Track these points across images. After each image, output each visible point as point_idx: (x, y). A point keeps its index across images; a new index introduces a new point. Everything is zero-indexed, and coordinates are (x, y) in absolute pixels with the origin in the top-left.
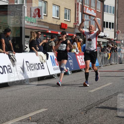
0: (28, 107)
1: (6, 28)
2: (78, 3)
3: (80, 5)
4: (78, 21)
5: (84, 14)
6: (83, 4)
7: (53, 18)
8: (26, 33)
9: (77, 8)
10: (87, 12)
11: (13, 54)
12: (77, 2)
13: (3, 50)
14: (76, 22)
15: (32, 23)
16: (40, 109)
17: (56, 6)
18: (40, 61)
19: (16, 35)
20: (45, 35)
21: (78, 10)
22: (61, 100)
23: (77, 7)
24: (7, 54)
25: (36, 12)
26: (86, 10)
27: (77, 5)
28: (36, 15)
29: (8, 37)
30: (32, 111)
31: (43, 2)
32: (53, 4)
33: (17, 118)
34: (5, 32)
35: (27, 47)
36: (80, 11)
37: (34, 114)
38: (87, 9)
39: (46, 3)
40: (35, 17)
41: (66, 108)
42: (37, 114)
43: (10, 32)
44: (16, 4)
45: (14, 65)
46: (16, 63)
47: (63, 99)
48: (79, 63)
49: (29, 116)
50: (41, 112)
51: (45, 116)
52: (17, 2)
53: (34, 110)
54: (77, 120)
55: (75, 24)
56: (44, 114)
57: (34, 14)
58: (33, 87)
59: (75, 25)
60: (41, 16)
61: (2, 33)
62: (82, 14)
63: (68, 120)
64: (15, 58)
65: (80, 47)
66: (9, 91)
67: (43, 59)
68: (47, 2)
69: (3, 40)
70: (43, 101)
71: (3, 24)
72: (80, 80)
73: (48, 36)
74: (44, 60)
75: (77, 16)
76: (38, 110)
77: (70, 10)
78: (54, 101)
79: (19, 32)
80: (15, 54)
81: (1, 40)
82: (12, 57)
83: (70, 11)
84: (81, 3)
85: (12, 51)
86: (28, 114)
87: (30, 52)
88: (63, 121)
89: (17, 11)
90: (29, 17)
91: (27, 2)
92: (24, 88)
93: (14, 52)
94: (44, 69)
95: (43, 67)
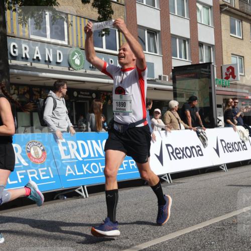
1: (191, 96)
8: (217, 100)
11: (203, 131)
13: (188, 125)
15: (225, 87)
18: (241, 139)
19: (205, 104)
20: (243, 103)
24: (195, 130)
25: (228, 72)
28: (229, 75)
29: (194, 107)
31: (238, 57)
34: (190, 101)
35: (220, 120)
43: (196, 101)
44: (200, 63)
45: (205, 145)
46: (208, 142)
52: (202, 60)
57: (226, 74)
58: (233, 176)
60: (236, 76)
64: (205, 136)
66: (201, 181)
67: (244, 136)
68: (243, 57)
69: (188, 113)
71: (187, 91)
73: (248, 103)
74: (246, 138)
79: (208, 100)
80: (204, 130)
82: (201, 134)
85: (201, 126)
87: (225, 126)
89: (202, 72)
90: (220, 80)
91: (216, 59)
92: (221, 177)
93: (203, 128)
94: (246, 149)
95: (245, 147)
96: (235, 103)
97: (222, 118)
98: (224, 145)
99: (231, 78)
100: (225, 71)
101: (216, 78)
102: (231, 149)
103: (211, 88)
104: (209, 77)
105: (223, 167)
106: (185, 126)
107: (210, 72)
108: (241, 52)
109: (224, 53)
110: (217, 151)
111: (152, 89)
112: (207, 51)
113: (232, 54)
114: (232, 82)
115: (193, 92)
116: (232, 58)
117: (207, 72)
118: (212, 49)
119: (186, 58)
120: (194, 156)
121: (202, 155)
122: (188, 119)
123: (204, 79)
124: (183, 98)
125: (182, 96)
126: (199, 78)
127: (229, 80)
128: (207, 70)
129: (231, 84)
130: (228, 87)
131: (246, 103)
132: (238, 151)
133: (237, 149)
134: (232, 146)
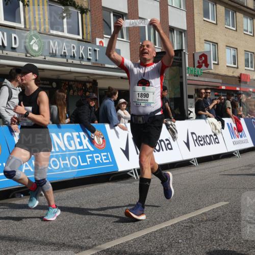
0: (199, 199)
7: (227, 66)
8: (189, 90)
11: (173, 123)
15: (197, 76)
16: (217, 202)
17: (232, 49)
18: (213, 132)
19: (175, 94)
20: (216, 93)
25: (201, 60)
28: (202, 64)
29: (163, 98)
30: (206, 205)
31: (211, 44)
32: (227, 46)
33: (185, 214)
35: (191, 112)
37: (209, 210)
39: (215, 45)
40: (200, 67)
42: (213, 209)
43: (166, 91)
45: (174, 138)
46: (178, 135)
47: (252, 187)
49: (201, 213)
50: (219, 207)
51: (226, 213)
53: (208, 203)
56: (225, 210)
57: (199, 62)
58: (203, 171)
60: (208, 65)
64: (175, 129)
67: (216, 129)
68: (217, 44)
70: (221, 190)
73: (222, 94)
74: (219, 131)
76: (215, 203)
77: (254, 53)
79: (179, 90)
82: (171, 126)
85: (171, 118)
86: (199, 209)
87: (196, 118)
90: (192, 68)
91: (187, 46)
92: (191, 172)
93: (173, 120)
94: (218, 143)
95: (217, 140)
96: (207, 93)
97: (193, 110)
98: (195, 138)
99: (204, 67)
100: (197, 58)
101: (187, 66)
102: (202, 143)
103: (182, 77)
104: (180, 65)
105: (193, 162)
107: (181, 60)
108: (214, 38)
109: (197, 39)
110: (187, 144)
112: (178, 36)
113: (205, 40)
114: (204, 71)
116: (205, 45)
117: (178, 60)
118: (183, 34)
119: (155, 44)
120: (163, 150)
121: (171, 149)
123: (175, 68)
127: (201, 68)
128: (178, 58)
129: (203, 73)
130: (201, 76)
131: (219, 94)
132: (210, 144)
133: (209, 142)
134: (204, 139)
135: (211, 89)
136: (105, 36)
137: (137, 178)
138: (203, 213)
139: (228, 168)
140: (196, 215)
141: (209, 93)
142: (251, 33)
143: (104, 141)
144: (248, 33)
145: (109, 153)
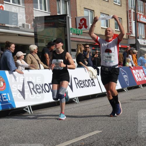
0: (79, 128)
1: (50, 41)
2: (130, 11)
3: (132, 13)
4: (131, 30)
5: (139, 23)
6: (136, 11)
7: (102, 28)
9: (130, 16)
10: (141, 20)
12: (129, 9)
14: (129, 31)
15: (79, 35)
16: (93, 131)
17: (105, 15)
18: (90, 77)
20: (93, 48)
21: (130, 19)
22: (117, 120)
23: (129, 14)
25: (81, 23)
26: (140, 18)
27: (129, 13)
28: (82, 26)
29: (52, 51)
30: (85, 133)
31: (89, 11)
32: (101, 13)
33: (68, 140)
34: (48, 46)
36: (133, 19)
37: (86, 137)
38: (142, 16)
39: (92, 12)
40: (80, 28)
41: (124, 130)
42: (90, 136)
43: (54, 46)
44: (58, 14)
47: (120, 119)
48: (135, 78)
49: (81, 139)
50: (95, 135)
51: (100, 139)
52: (59, 12)
53: (86, 132)
54: (138, 144)
55: (128, 34)
56: (99, 137)
57: (80, 25)
58: (83, 107)
59: (128, 36)
60: (87, 26)
61: (45, 46)
62: (135, 23)
63: (126, 143)
65: (135, 60)
67: (93, 75)
68: (94, 11)
70: (96, 121)
71: (46, 37)
72: (138, 97)
73: (97, 49)
74: (95, 76)
75: (129, 26)
76: (91, 132)
77: (121, 18)
78: (109, 122)
81: (45, 55)
83: (122, 20)
84: (134, 10)
86: (79, 136)
87: (78, 67)
88: (121, 144)
89: (60, 22)
90: (75, 29)
91: (71, 12)
92: (74, 108)
94: (95, 85)
95: (93, 84)
96: (86, 47)
98: (77, 82)
99: (83, 28)
100: (78, 21)
101: (71, 27)
102: (82, 85)
103: (66, 35)
104: (65, 26)
105: (75, 100)
106: (44, 67)
107: (66, 22)
108: (92, 6)
109: (78, 7)
110: (71, 87)
111: (16, 35)
112: (64, 4)
113: (84, 8)
114: (84, 31)
115: (52, 38)
116: (85, 11)
117: (63, 22)
118: (67, 3)
119: (45, 10)
122: (47, 60)
123: (61, 28)
124: (43, 44)
125: (42, 41)
126: (57, 27)
127: (82, 29)
128: (63, 20)
129: (83, 32)
130: (81, 35)
131: (96, 49)
132: (88, 86)
133: (87, 85)
134: (84, 83)
135: (89, 45)
136: (5, 2)
137: (31, 113)
138: (82, 139)
139: (102, 105)
140: (76, 141)
141: (88, 47)
142: (119, 3)
143: (4, 84)
144: (117, 4)
145: (8, 94)
